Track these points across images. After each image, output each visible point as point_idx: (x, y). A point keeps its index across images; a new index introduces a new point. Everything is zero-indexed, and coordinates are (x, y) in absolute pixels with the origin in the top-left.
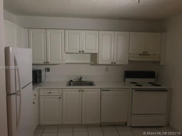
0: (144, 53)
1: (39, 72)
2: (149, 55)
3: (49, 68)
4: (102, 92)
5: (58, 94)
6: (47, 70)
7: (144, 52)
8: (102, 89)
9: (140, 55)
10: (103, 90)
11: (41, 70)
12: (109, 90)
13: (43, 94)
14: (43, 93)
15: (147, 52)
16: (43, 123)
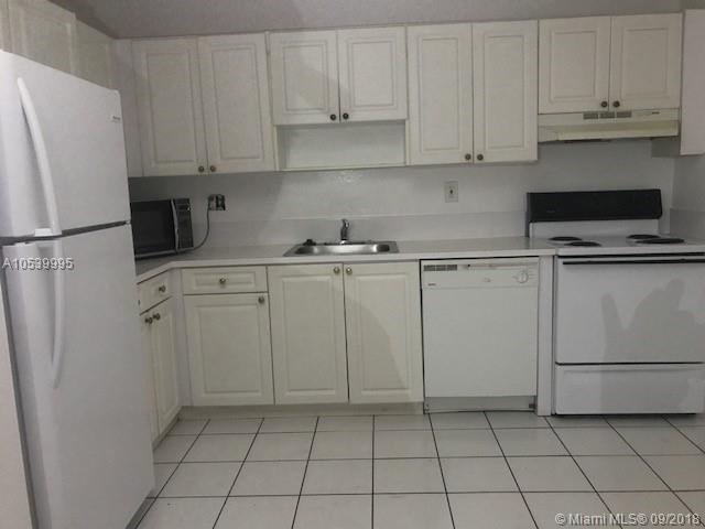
0: (606, 109)
1: (181, 208)
2: (627, 114)
3: (223, 197)
4: (425, 274)
5: (251, 287)
6: (214, 204)
7: (604, 104)
8: (424, 263)
9: (588, 116)
10: (428, 268)
11: (188, 200)
12: (454, 267)
13: (195, 288)
14: (198, 284)
15: (617, 104)
16: (202, 398)
